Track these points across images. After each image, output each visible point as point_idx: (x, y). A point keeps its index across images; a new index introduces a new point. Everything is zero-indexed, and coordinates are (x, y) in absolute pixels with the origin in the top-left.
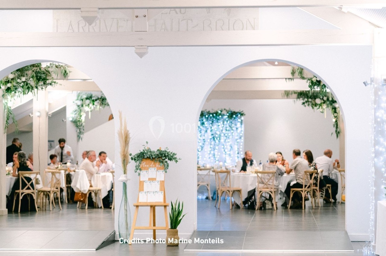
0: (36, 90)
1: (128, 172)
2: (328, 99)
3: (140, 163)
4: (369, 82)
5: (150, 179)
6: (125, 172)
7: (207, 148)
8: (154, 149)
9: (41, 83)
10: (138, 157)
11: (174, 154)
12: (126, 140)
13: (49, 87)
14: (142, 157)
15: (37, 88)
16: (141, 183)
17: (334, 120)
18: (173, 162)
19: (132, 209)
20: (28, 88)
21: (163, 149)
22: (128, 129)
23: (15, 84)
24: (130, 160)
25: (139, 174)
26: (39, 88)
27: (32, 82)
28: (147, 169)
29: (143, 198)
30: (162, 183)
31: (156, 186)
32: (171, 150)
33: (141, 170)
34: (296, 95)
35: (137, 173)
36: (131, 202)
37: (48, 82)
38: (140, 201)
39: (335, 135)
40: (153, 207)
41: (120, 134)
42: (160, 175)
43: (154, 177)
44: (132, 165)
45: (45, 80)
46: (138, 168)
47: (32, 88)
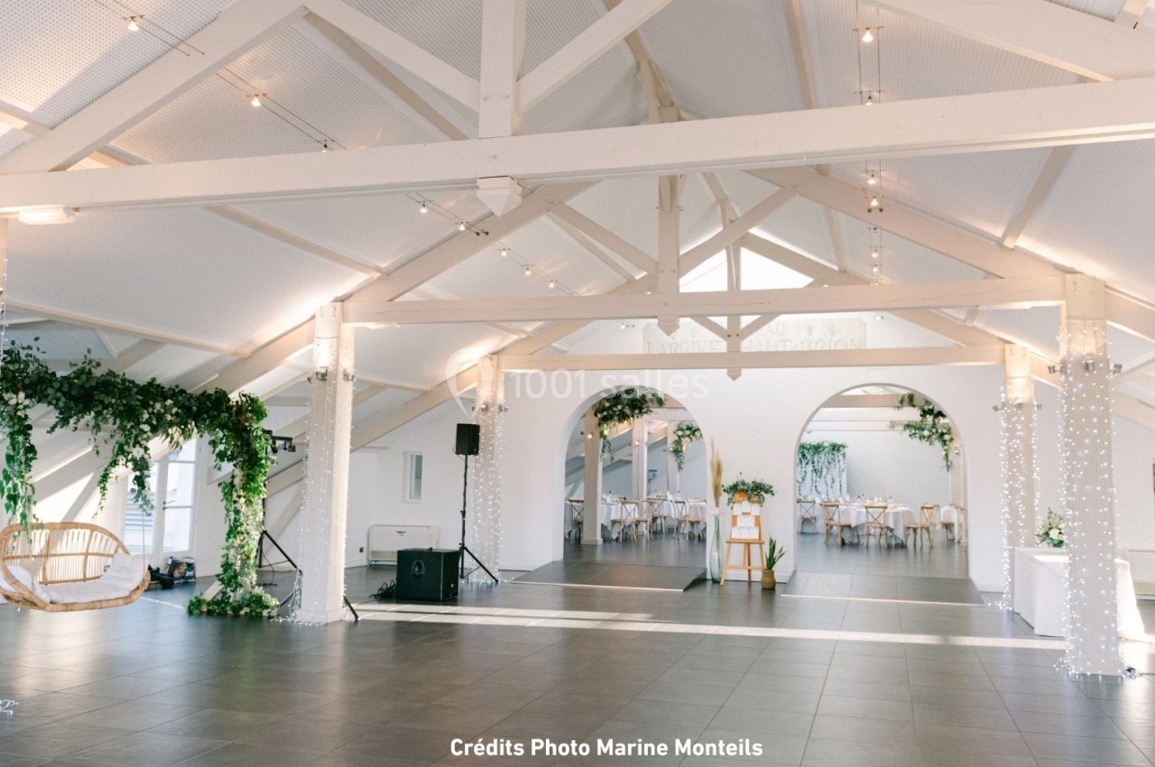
0: (631, 418)
1: (720, 505)
2: (937, 432)
3: (733, 495)
4: (1000, 406)
5: (743, 514)
6: (717, 505)
7: (808, 480)
8: (749, 481)
9: (637, 411)
10: (731, 488)
11: (771, 487)
12: (718, 471)
13: (645, 415)
14: (734, 489)
15: (633, 416)
16: (734, 518)
17: (944, 453)
18: (770, 495)
19: (725, 546)
20: (623, 417)
21: (758, 481)
22: (721, 458)
23: (611, 412)
24: (723, 492)
25: (732, 508)
26: (635, 416)
27: (627, 411)
28: (740, 502)
29: (736, 534)
30: (757, 519)
31: (750, 521)
32: (766, 481)
33: (734, 503)
34: (902, 428)
35: (730, 507)
36: (724, 538)
37: (643, 410)
38: (733, 537)
39: (945, 469)
40: (748, 544)
41: (712, 464)
42: (755, 509)
43: (749, 511)
44: (725, 497)
45: (641, 409)
46: (730, 501)
47: (628, 417)
